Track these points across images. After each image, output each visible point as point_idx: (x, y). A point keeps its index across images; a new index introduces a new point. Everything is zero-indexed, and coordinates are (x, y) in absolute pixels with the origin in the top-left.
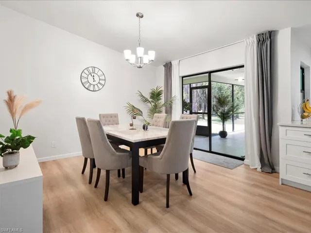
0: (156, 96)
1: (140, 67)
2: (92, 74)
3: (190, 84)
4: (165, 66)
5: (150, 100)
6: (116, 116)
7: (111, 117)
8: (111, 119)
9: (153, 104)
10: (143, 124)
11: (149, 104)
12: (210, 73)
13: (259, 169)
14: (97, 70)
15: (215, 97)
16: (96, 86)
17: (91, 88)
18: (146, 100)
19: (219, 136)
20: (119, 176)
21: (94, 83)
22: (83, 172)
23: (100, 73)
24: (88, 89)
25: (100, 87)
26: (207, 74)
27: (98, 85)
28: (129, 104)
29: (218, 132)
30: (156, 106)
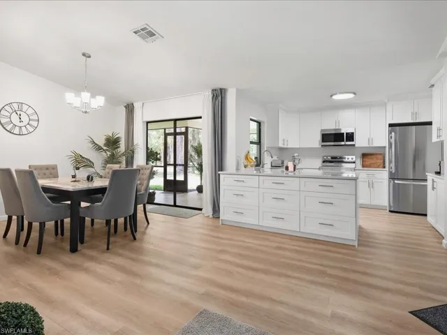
0: (112, 143)
1: (86, 112)
2: (19, 113)
3: (165, 129)
4: (126, 107)
5: (105, 148)
6: (54, 168)
7: (47, 169)
8: (47, 171)
9: (109, 153)
10: (87, 175)
11: (104, 153)
12: (175, 120)
13: (211, 216)
14: (25, 108)
15: (192, 146)
16: (23, 129)
17: (16, 131)
18: (99, 148)
19: (197, 192)
20: (57, 234)
21: (21, 124)
22: (5, 236)
23: (30, 111)
24: (11, 132)
25: (31, 129)
26: (173, 122)
27: (28, 126)
28: (75, 153)
29: (195, 188)
30: (113, 156)
